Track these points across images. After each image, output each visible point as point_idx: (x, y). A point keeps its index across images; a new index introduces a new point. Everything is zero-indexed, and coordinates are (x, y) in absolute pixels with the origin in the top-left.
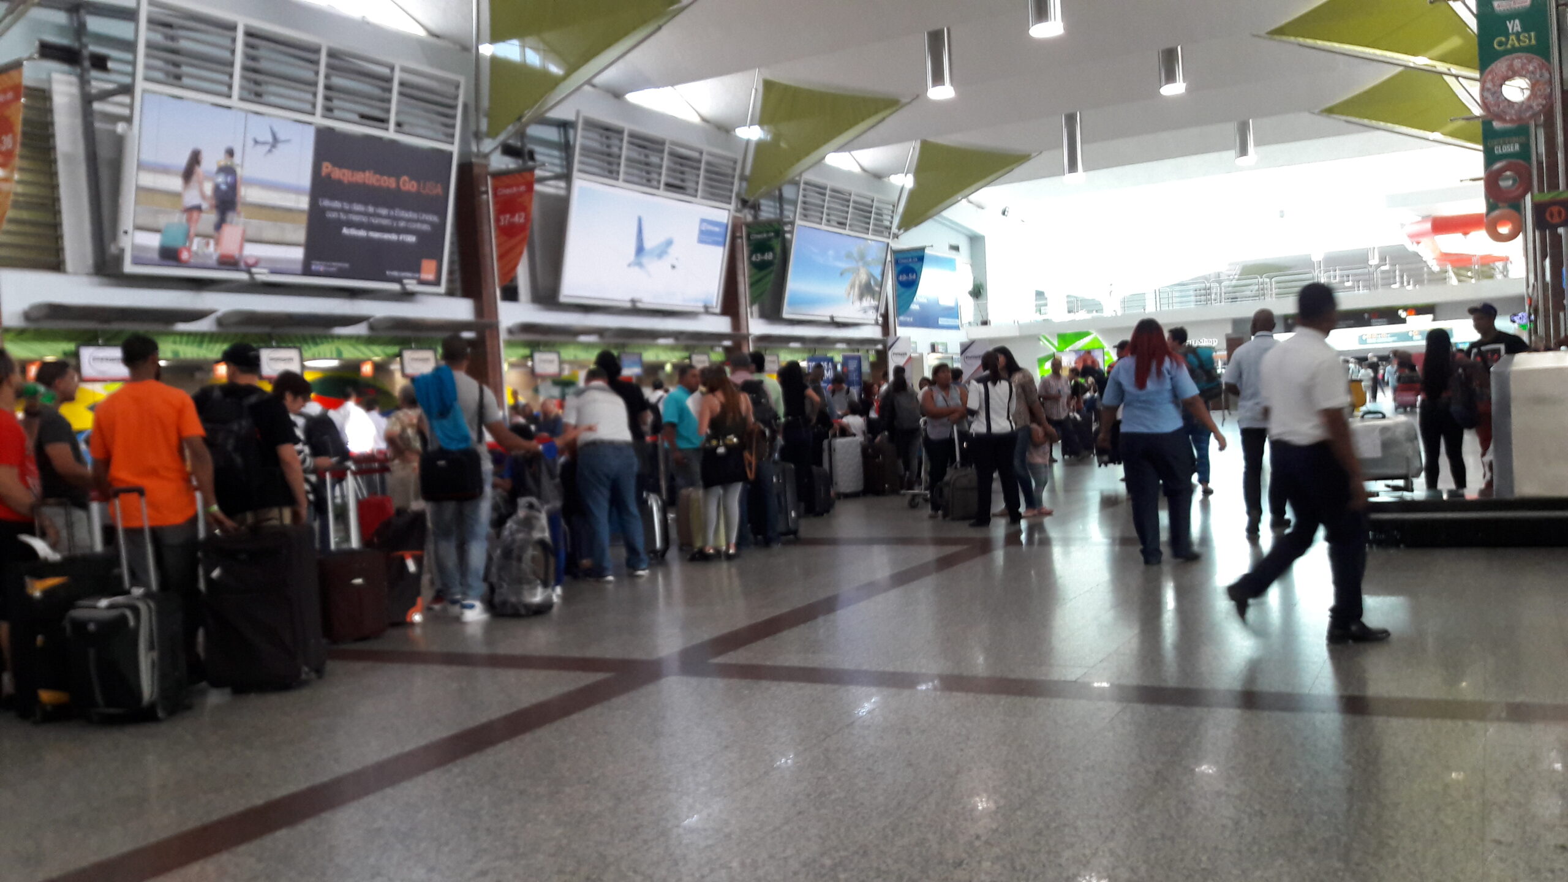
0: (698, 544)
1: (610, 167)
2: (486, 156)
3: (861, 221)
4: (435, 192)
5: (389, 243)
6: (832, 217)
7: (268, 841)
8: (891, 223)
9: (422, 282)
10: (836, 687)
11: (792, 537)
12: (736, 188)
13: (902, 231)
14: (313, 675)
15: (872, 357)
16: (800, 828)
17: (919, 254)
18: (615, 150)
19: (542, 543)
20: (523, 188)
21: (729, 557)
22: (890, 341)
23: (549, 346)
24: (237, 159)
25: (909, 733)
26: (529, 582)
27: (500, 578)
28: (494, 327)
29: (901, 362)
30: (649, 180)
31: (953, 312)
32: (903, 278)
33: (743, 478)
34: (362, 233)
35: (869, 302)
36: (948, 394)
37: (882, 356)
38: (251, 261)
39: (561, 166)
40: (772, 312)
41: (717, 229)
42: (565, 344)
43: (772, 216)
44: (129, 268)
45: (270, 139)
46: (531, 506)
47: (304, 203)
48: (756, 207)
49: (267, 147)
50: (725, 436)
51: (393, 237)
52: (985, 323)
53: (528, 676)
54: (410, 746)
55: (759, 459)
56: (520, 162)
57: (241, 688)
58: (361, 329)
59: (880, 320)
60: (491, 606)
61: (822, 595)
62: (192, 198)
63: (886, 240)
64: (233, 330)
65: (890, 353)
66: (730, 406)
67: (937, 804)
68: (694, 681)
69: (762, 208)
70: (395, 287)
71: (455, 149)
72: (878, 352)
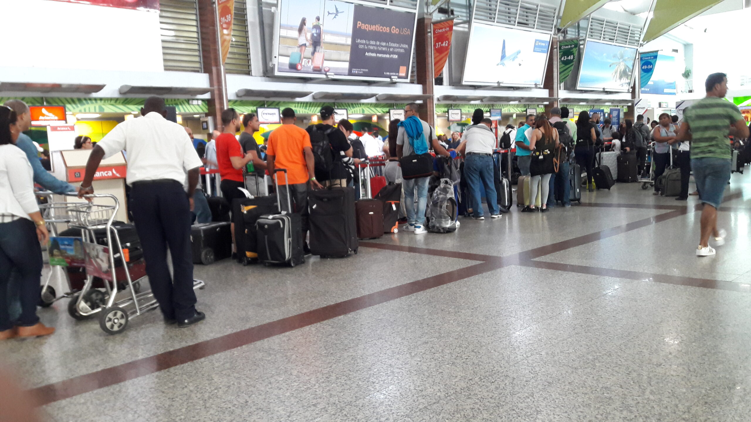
0: (527, 204)
1: (490, 16)
2: (431, 14)
3: (622, 38)
4: (407, 33)
5: (386, 59)
6: (606, 36)
7: (336, 319)
8: (639, 38)
9: (399, 77)
10: (598, 276)
11: (577, 202)
12: (555, 23)
13: (645, 42)
14: (353, 252)
15: (625, 110)
16: (576, 340)
17: (655, 54)
18: (493, 7)
19: (451, 199)
20: (448, 29)
21: (543, 211)
22: (636, 101)
23: (456, 106)
24: (321, 22)
25: (636, 301)
26: (445, 218)
27: (432, 215)
28: (432, 98)
29: (641, 112)
30: (509, 21)
31: (672, 85)
32: (645, 67)
33: (552, 171)
34: (374, 55)
35: (625, 80)
36: (668, 130)
37: (631, 109)
38: (327, 69)
39: (467, 17)
40: (571, 87)
41: (544, 44)
42: (464, 105)
43: (574, 37)
44: (277, 73)
45: (335, 12)
46: (446, 182)
47: (349, 41)
48: (565, 32)
49: (334, 15)
50: (543, 151)
51: (388, 56)
52: (691, 91)
53: (444, 259)
54: (394, 286)
55: (561, 162)
56: (447, 16)
57: (324, 256)
58: (373, 100)
59: (631, 90)
60: (427, 227)
61: (592, 232)
62: (302, 40)
63: (636, 48)
64: (320, 101)
65: (636, 108)
66: (547, 135)
67: (649, 336)
68: (524, 268)
69: (568, 32)
70: (388, 80)
71: (416, 12)
72: (628, 107)
